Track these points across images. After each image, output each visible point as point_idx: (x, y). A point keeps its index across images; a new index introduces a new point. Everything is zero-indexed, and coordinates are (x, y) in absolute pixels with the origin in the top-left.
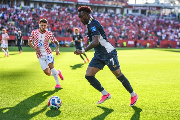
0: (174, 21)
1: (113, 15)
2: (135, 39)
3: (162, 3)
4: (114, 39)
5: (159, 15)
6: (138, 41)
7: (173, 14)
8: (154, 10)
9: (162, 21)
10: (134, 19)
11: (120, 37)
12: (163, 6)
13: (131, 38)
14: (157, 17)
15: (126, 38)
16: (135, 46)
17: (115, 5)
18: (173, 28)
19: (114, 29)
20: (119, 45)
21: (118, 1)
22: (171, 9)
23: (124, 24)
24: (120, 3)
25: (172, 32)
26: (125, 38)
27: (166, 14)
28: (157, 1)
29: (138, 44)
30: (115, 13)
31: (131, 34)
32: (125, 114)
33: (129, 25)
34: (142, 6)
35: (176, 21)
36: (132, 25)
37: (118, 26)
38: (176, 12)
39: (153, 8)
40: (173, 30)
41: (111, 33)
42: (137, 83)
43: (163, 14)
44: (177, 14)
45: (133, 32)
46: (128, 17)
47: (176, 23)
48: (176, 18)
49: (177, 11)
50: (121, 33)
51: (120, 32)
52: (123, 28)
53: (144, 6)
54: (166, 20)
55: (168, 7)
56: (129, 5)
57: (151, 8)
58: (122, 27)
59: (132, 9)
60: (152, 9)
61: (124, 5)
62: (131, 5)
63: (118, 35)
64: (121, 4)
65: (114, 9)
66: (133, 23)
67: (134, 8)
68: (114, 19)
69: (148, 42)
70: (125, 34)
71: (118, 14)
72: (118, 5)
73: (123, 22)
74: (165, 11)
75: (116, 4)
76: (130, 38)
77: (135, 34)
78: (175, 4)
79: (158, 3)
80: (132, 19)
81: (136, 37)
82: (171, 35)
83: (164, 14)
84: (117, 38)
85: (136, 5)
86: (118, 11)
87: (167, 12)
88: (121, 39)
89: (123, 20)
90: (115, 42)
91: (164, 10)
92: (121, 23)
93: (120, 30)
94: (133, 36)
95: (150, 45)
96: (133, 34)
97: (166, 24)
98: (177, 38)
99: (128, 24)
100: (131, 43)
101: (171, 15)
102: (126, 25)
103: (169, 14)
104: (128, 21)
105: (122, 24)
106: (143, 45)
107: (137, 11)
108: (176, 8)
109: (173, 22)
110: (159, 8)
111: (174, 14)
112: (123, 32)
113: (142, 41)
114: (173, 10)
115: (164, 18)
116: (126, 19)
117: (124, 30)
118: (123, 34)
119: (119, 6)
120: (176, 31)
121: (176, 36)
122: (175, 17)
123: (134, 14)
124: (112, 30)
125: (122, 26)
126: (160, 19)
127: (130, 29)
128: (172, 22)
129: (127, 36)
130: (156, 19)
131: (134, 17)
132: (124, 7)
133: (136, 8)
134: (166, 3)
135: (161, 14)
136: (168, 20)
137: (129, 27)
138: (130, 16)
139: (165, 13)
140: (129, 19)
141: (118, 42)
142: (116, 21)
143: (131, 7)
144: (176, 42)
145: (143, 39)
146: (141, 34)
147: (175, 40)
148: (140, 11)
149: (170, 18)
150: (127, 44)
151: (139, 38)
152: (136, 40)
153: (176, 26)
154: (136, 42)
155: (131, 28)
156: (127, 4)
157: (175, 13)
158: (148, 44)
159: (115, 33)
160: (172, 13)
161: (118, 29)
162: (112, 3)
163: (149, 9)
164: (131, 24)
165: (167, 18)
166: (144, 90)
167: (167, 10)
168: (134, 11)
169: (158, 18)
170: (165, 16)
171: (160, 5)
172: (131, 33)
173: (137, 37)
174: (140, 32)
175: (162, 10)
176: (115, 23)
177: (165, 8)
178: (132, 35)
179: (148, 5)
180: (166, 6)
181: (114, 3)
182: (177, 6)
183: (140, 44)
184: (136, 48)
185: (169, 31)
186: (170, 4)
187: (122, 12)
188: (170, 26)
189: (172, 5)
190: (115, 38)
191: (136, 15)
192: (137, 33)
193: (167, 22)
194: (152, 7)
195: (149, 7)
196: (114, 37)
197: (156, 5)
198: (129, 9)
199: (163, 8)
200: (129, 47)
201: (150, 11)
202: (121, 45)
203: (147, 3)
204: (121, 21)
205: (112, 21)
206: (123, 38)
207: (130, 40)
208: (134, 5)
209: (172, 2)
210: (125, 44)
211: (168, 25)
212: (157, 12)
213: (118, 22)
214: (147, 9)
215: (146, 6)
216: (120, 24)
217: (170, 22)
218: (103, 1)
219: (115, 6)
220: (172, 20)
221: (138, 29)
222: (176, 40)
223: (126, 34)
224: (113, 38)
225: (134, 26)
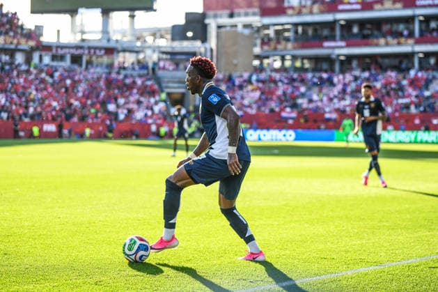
0: (143, 79)
1: (7, 67)
2: (59, 119)
3: (117, 41)
4: (10, 120)
5: (110, 66)
7: (142, 65)
8: (101, 56)
9: (117, 80)
10: (57, 75)
11: (26, 115)
12: (119, 47)
13: (50, 118)
14: (106, 71)
15: (38, 118)
16: (58, 136)
17: (11, 43)
18: (142, 94)
19: (12, 99)
20: (22, 134)
21: (19, 36)
22: (137, 52)
23: (33, 87)
24: (23, 41)
25: (139, 103)
26: (36, 118)
27: (126, 65)
28: (106, 35)
29: (65, 132)
30: (11, 64)
31: (49, 109)
32: (31, 287)
33: (45, 89)
34: (74, 45)
35: (149, 79)
36: (50, 90)
37: (21, 90)
38: (147, 59)
39: (98, 52)
40: (142, 99)
41: (5, 108)
42: (61, 217)
43: (119, 64)
44: (150, 65)
45: (55, 104)
46: (41, 71)
47: (149, 83)
48: (148, 74)
49: (150, 57)
50: (27, 108)
51: (24, 104)
52: (32, 97)
53: (77, 47)
54: (126, 77)
55: (130, 49)
56: (44, 44)
57: (92, 51)
58: (30, 93)
59: (50, 54)
60: (95, 53)
61: (32, 43)
62: (49, 45)
63: (21, 112)
64: (27, 41)
65: (12, 53)
66: (52, 85)
67: (54, 51)
68: (11, 76)
69: (88, 127)
70: (35, 109)
71: (19, 65)
72: (18, 43)
73: (31, 82)
74: (124, 57)
75: (15, 41)
76: (47, 117)
77: (58, 108)
78: (145, 41)
79: (109, 40)
80: (52, 76)
81: (61, 116)
82: (138, 110)
83: (121, 65)
84: (17, 118)
85: (59, 44)
86: (20, 58)
87: (129, 59)
88: (27, 120)
89: (32, 77)
90: (14, 127)
91: (121, 54)
92: (27, 85)
93: (24, 99)
94: (54, 113)
95: (93, 132)
96: (54, 109)
97: (125, 85)
98: (151, 117)
99: (42, 86)
100: (50, 128)
101: (137, 67)
102: (37, 90)
103: (133, 64)
104: (43, 81)
105: (30, 87)
106: (76, 133)
107: (62, 58)
108: (149, 52)
109: (143, 83)
110: (110, 51)
111: (145, 63)
112: (31, 104)
113: (74, 123)
114: (141, 56)
115: (123, 72)
116: (36, 75)
117: (33, 101)
118: (31, 110)
119: (20, 47)
120: (149, 102)
121: (149, 113)
122: (145, 72)
123: (55, 64)
124: (7, 100)
125: (29, 90)
126: (114, 75)
127: (47, 98)
128: (139, 82)
129: (40, 114)
130: (104, 76)
131: (56, 71)
132: (33, 49)
133: (60, 52)
134: (125, 39)
135: (116, 64)
136: (132, 76)
137: (45, 93)
138: (45, 69)
139: (124, 63)
140: (43, 75)
141: (19, 127)
142: (17, 81)
143: (48, 48)
144: (149, 125)
145: (75, 119)
146: (73, 108)
147: (146, 122)
148: (68, 58)
149: (135, 73)
150: (41, 130)
151: (68, 118)
152: (61, 121)
153: (148, 89)
154: (60, 127)
155: (50, 95)
156: (39, 42)
157: (147, 63)
158: (88, 131)
159: (14, 107)
160: (139, 62)
161: (20, 97)
162: (5, 41)
163: (89, 52)
164: (49, 86)
165: (129, 72)
166: (76, 231)
167: (127, 54)
168: (54, 58)
169: (110, 73)
170: (124, 68)
171: (112, 45)
172: (50, 105)
173: (63, 115)
174: (70, 105)
175: (118, 56)
176: (14, 84)
177: (124, 51)
178: (51, 112)
179: (85, 44)
180: (125, 46)
181: (9, 40)
182: (149, 47)
183: (70, 132)
185: (133, 103)
186: (135, 42)
187: (28, 61)
188: (135, 91)
189: (139, 44)
190: (13, 118)
191: (60, 66)
192: (63, 104)
193: (128, 81)
194: (95, 48)
195: (89, 48)
196: (10, 114)
197: (105, 44)
198: (43, 53)
199: (118, 52)
200: (45, 137)
201: (91, 57)
202: (25, 134)
203: (83, 40)
204: (26, 80)
205: (6, 80)
206: (32, 117)
207: (48, 122)
208: (55, 45)
209: (138, 39)
210: (36, 130)
211: (130, 87)
212: (106, 60)
213: (20, 83)
214: (83, 54)
215: (81, 48)
216: (24, 87)
217: (134, 82)
219: (13, 47)
220: (140, 76)
221: (64, 98)
222: (150, 121)
223: (39, 109)
224: (8, 118)
225: (58, 92)
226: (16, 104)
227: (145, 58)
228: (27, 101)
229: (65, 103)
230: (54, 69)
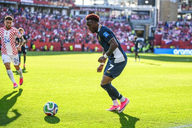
0: (124, 24)
1: (58, 17)
2: (83, 42)
3: (111, 5)
4: (59, 42)
5: (108, 17)
6: (86, 45)
7: (123, 17)
8: (104, 12)
9: (111, 24)
10: (82, 21)
11: (67, 40)
12: (112, 8)
13: (78, 42)
14: (106, 19)
15: (72, 42)
16: (82, 50)
17: (61, 5)
18: (123, 31)
19: (60, 32)
20: (65, 49)
21: (64, 2)
22: (121, 10)
23: (71, 27)
24: (66, 4)
25: (121, 35)
26: (72, 41)
27: (116, 17)
28: (106, 2)
29: (85, 48)
30: (61, 15)
31: (78, 37)
32: (69, 123)
33: (76, 27)
34: (90, 7)
35: (126, 24)
36: (79, 28)
37: (65, 28)
38: (126, 14)
39: (102, 10)
40: (123, 33)
41: (57, 36)
42: (84, 90)
43: (112, 16)
44: (127, 17)
45: (81, 35)
46: (75, 19)
47: (126, 25)
48: (126, 21)
49: (127, 13)
50: (67, 36)
51: (66, 35)
52: (70, 31)
53: (92, 8)
54: (115, 22)
55: (118, 9)
56: (76, 6)
57: (99, 10)
58: (69, 30)
59: (79, 10)
60: (100, 10)
61: (70, 5)
62: (79, 6)
63: (64, 38)
64: (68, 4)
65: (60, 10)
66: (80, 26)
67: (81, 9)
68: (60, 21)
69: (97, 46)
70: (71, 37)
71: (64, 16)
72: (64, 5)
73: (70, 24)
74: (115, 13)
75: (62, 4)
76: (77, 41)
77: (82, 37)
78: (125, 5)
79: (107, 4)
80: (79, 21)
81: (83, 41)
82: (121, 39)
83: (113, 17)
84: (63, 41)
85: (83, 6)
86: (64, 12)
87: (117, 14)
88: (67, 42)
89: (70, 22)
90: (61, 46)
91: (113, 11)
92: (68, 25)
93: (66, 32)
94: (80, 39)
95: (99, 49)
96: (80, 37)
97: (115, 26)
98: (127, 42)
99: (75, 26)
100: (78, 46)
101: (121, 18)
102: (72, 28)
103: (119, 16)
104: (75, 24)
105: (69, 27)
106: (91, 49)
107: (85, 13)
108: (127, 10)
109: (124, 25)
110: (108, 10)
112: (69, 35)
113: (90, 44)
114: (123, 12)
115: (114, 20)
116: (72, 21)
117: (71, 33)
118: (69, 38)
119: (65, 7)
120: (126, 34)
121: (126, 40)
122: (125, 20)
123: (81, 15)
124: (58, 33)
125: (68, 28)
126: (109, 22)
127: (77, 32)
128: (122, 25)
129: (73, 40)
130: (105, 22)
131: (82, 19)
132: (71, 8)
133: (84, 10)
134: (115, 4)
135: (111, 16)
136: (118, 22)
137: (76, 29)
138: (77, 18)
139: (115, 15)
140: (75, 21)
141: (63, 46)
142: (63, 23)
143: (78, 8)
144: (126, 46)
145: (90, 42)
146: (89, 37)
147: (125, 44)
148: (88, 12)
149: (120, 21)
150: (74, 47)
151: (87, 42)
152: (84, 43)
153: (126, 28)
154: (83, 46)
155: (79, 31)
156: (74, 5)
157: (125, 16)
158: (96, 48)
159: (61, 36)
160: (122, 15)
161: (64, 31)
162: (58, 4)
163: (98, 10)
164: (78, 26)
165: (117, 20)
166: (91, 97)
167: (116, 12)
168: (81, 13)
169: (107, 20)
170: (115, 18)
171: (109, 7)
172: (78, 36)
173: (85, 41)
174: (88, 35)
175: (111, 12)
176: (61, 25)
177: (115, 10)
178: (79, 39)
179: (96, 6)
180: (115, 7)
181: (60, 4)
182: (127, 8)
183: (88, 48)
184: (83, 52)
185: (119, 35)
186: (120, 5)
187: (68, 14)
188: (120, 29)
189: (122, 6)
190: (61, 41)
191: (84, 17)
192: (85, 35)
193: (116, 24)
194: (101, 8)
195: (98, 8)
196: (60, 40)
197: (105, 6)
198: (76, 10)
199: (112, 10)
200: (76, 51)
201: (98, 13)
202: (67, 49)
203: (95, 4)
204: (67, 23)
205: (58, 23)
206: (70, 41)
207: (77, 43)
208: (81, 6)
209: (122, 4)
210: (71, 47)
211: (117, 28)
212: (106, 14)
213: (64, 24)
214: (95, 11)
215: (94, 8)
216: (66, 27)
217: (119, 25)
218: (48, 1)
219: (61, 7)
220: (122, 22)
221: (85, 32)
222: (126, 44)
223: (73, 37)
224: (58, 41)
225: (82, 28)
226: (62, 35)
227: (124, 13)
228: (68, 33)
229: (86, 35)
230: (81, 18)
